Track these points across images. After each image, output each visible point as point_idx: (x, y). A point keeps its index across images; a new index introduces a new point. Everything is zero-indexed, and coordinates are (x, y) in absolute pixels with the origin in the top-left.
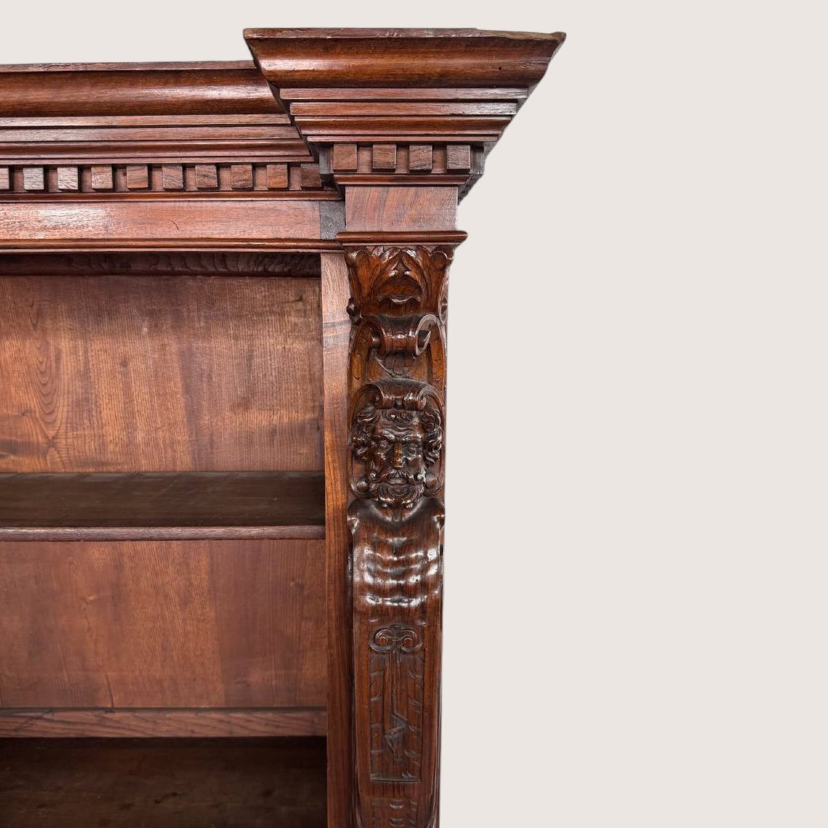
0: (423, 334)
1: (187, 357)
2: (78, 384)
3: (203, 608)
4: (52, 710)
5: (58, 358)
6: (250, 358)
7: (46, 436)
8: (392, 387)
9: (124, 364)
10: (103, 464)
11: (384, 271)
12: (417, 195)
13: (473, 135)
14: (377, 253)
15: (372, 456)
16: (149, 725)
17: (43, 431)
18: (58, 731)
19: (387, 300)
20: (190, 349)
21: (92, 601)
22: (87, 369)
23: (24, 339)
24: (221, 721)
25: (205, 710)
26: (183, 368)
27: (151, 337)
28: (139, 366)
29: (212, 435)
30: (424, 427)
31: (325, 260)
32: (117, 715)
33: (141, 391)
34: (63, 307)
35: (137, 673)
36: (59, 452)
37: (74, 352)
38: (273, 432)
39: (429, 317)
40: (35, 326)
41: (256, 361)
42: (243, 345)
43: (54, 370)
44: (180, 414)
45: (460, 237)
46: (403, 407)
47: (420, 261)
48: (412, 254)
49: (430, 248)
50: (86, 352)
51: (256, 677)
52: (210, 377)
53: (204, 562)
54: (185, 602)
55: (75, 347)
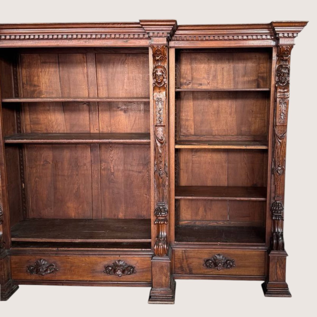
0: (289, 58)
1: (234, 68)
2: (214, 72)
3: (234, 115)
4: (204, 135)
5: (211, 68)
6: (246, 67)
7: (208, 82)
8: (284, 65)
9: (223, 69)
10: (217, 87)
11: (284, 49)
12: (289, 39)
13: (297, 32)
14: (284, 47)
15: (280, 75)
16: (223, 138)
17: (207, 81)
18: (205, 139)
19: (284, 53)
20: (235, 66)
21: (213, 114)
22: (216, 70)
23: (205, 64)
24: (236, 137)
25: (233, 135)
26: (233, 69)
27: (228, 64)
28: (225, 69)
29: (237, 82)
30: (288, 71)
31: (273, 48)
32: (216, 136)
33: (225, 74)
34: (213, 58)
35: (220, 128)
36: (210, 85)
37: (214, 67)
38: (249, 81)
39: (289, 55)
40: (207, 62)
41: (247, 68)
42: (245, 65)
43: (210, 70)
44: (232, 78)
45: (294, 44)
46: (286, 68)
47: (289, 47)
48: (288, 47)
49: (291, 46)
50: (216, 66)
51: (243, 129)
52: (238, 71)
53: (234, 106)
54: (230, 114)
55: (214, 66)
